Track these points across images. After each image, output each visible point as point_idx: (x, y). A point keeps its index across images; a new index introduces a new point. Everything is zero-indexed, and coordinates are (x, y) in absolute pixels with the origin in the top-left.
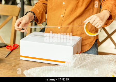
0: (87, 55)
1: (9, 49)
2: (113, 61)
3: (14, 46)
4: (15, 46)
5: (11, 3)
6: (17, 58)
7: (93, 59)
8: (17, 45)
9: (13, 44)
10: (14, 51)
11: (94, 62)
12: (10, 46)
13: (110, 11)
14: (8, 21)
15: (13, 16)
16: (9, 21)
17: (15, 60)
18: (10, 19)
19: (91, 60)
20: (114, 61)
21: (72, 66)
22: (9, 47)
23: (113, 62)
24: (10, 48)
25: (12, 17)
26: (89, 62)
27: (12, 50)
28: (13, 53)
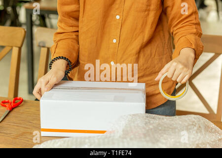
0: (147, 117)
1: (5, 106)
2: (195, 126)
3: (14, 102)
4: (16, 101)
5: (9, 22)
6: (20, 124)
7: (159, 124)
8: (20, 99)
9: (14, 97)
10: (15, 110)
11: (160, 128)
12: (8, 102)
13: (194, 48)
14: (4, 57)
15: (12, 47)
16: (5, 55)
17: (18, 126)
18: (6, 52)
19: (154, 125)
20: (197, 125)
21: (120, 137)
22: (5, 104)
23: (195, 128)
24: (7, 105)
25: (10, 48)
26: (152, 129)
27: (12, 109)
28: (12, 114)
